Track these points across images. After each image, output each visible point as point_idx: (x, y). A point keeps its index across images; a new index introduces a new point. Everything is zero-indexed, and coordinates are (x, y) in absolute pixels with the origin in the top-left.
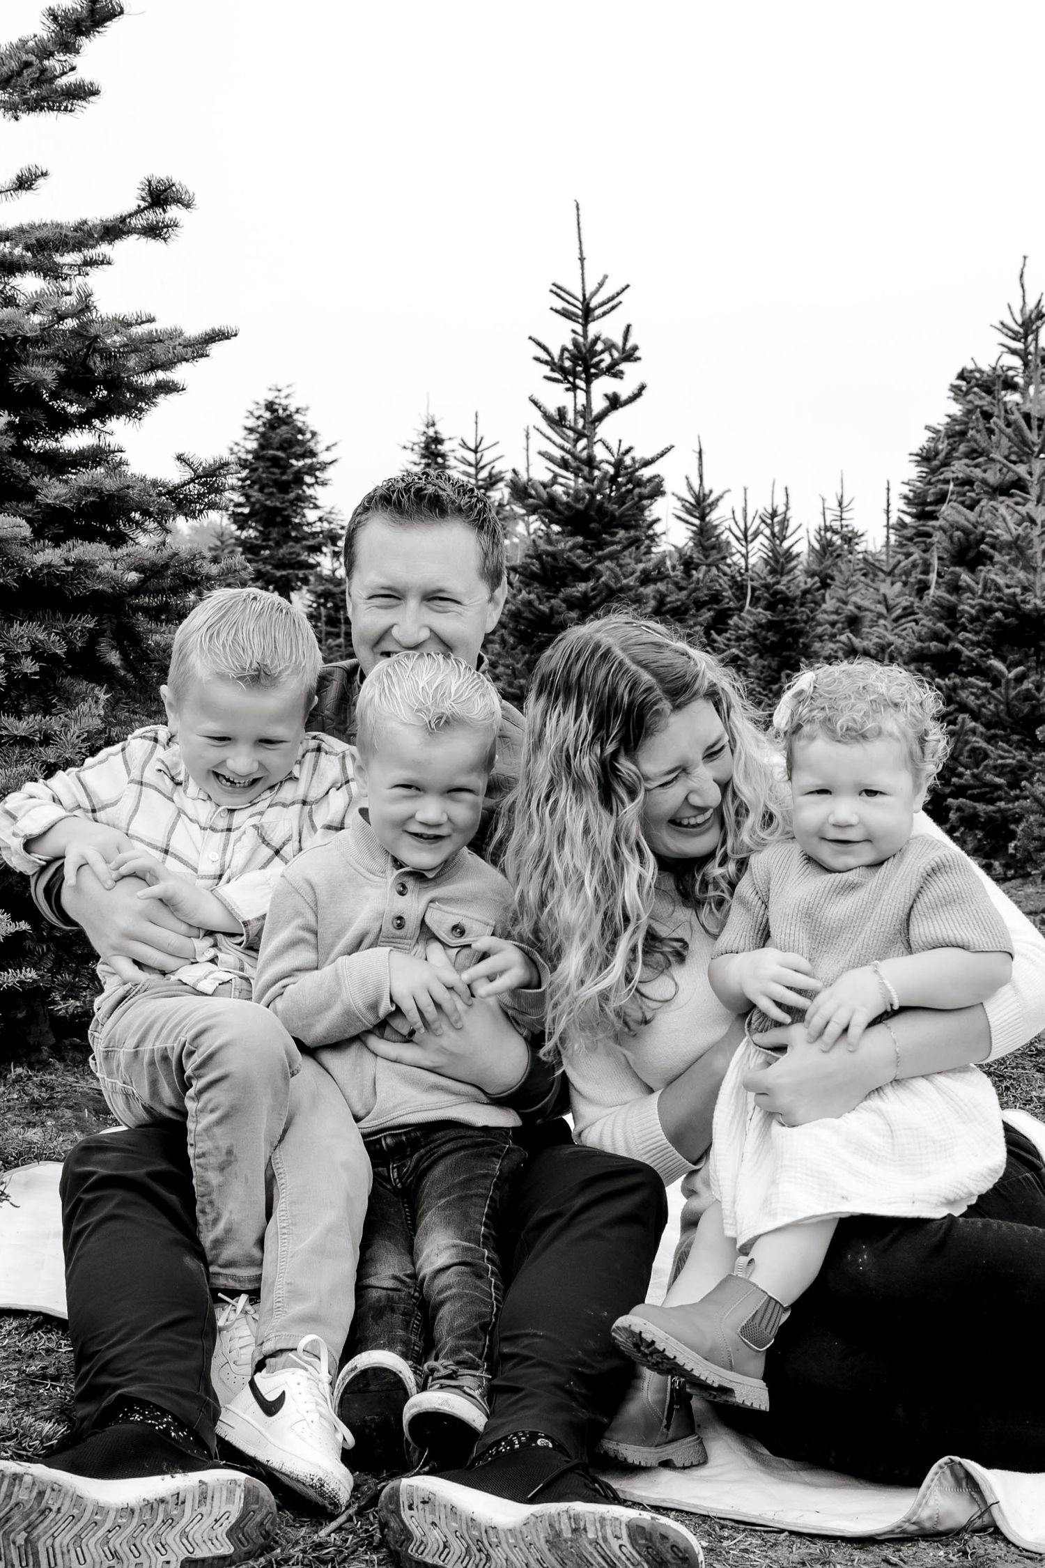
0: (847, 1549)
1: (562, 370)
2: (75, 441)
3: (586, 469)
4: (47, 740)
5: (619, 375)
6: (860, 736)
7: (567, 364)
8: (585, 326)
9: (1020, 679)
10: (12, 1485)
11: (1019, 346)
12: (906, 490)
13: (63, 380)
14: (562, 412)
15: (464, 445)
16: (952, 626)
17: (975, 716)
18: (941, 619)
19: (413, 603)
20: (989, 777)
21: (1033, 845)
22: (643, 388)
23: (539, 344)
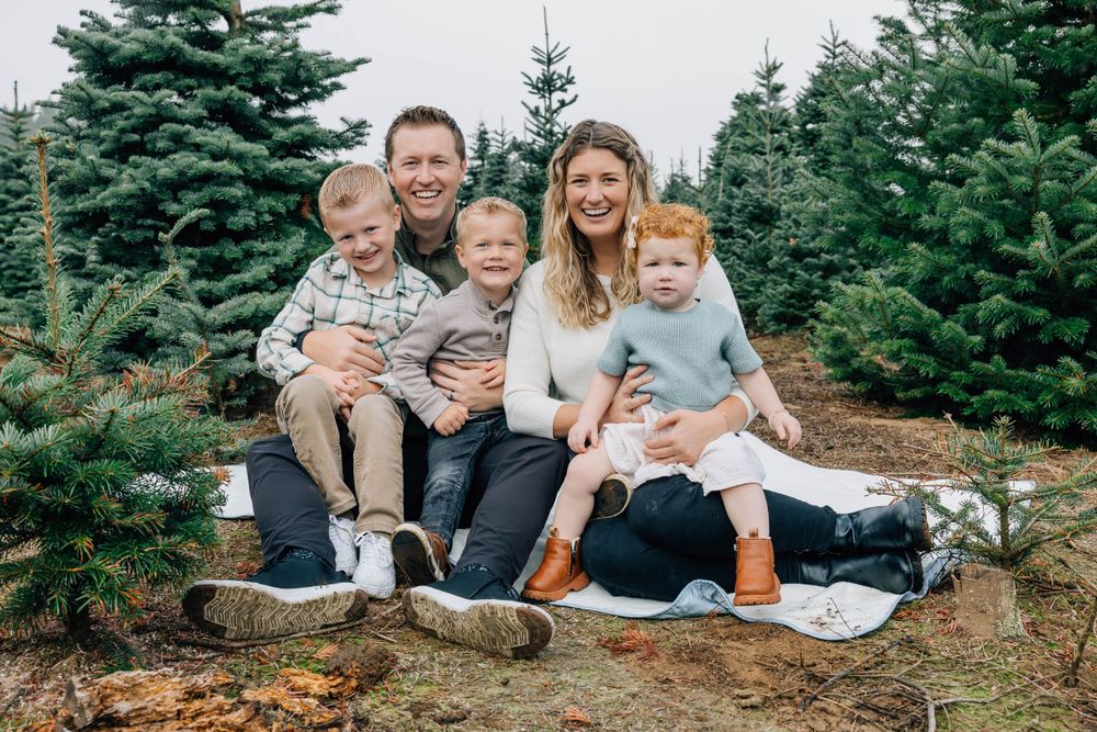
0: (646, 623)
1: (537, 88)
2: (294, 113)
3: (549, 137)
4: (276, 254)
5: (565, 91)
6: (672, 234)
7: (540, 85)
8: (548, 66)
9: (761, 239)
10: (243, 594)
11: (765, 82)
12: (710, 153)
13: (285, 81)
14: (537, 109)
15: (496, 132)
16: (730, 215)
17: (739, 258)
18: (724, 211)
19: (425, 164)
20: (746, 287)
21: (766, 318)
22: (576, 96)
23: (526, 76)
